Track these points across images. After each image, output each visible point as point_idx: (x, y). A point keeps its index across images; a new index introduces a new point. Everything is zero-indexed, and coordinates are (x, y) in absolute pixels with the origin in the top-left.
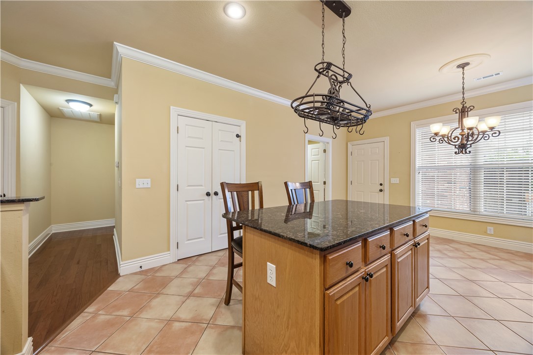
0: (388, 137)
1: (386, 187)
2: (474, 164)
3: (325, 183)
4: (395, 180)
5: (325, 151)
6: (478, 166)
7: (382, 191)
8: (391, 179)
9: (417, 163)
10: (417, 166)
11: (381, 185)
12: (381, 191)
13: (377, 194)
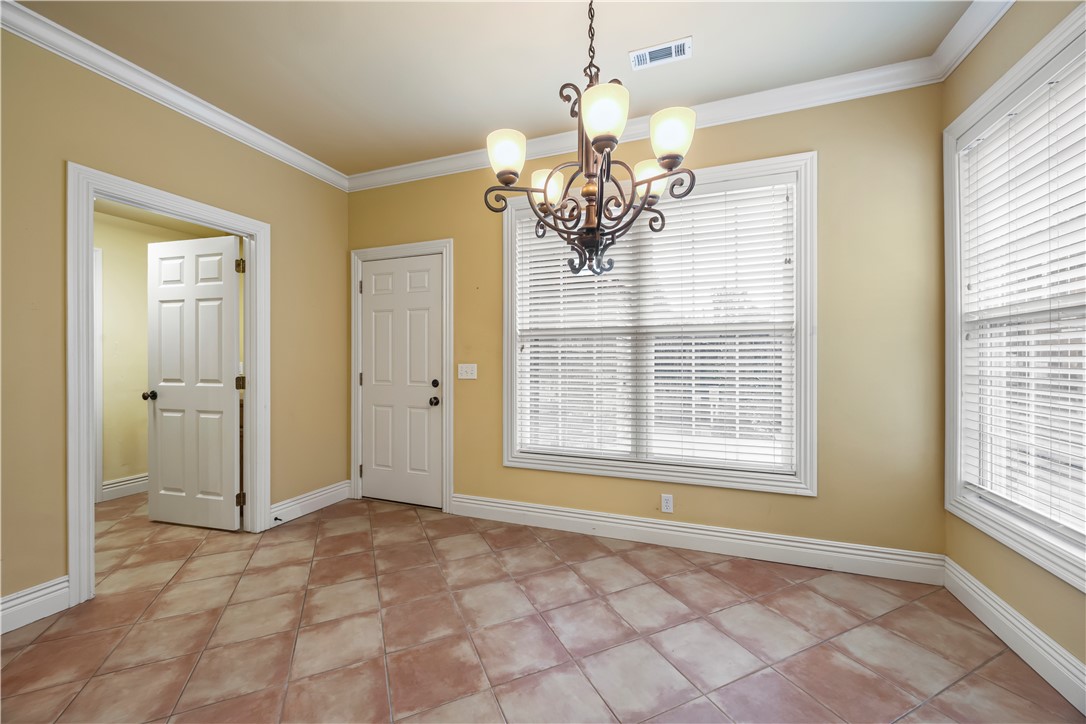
0: (452, 240)
1: (447, 393)
2: (635, 324)
3: (241, 383)
4: (469, 371)
5: (240, 266)
6: (644, 330)
7: (437, 404)
8: (460, 365)
9: (519, 321)
10: (519, 327)
11: (435, 383)
12: (435, 402)
13: (425, 412)
